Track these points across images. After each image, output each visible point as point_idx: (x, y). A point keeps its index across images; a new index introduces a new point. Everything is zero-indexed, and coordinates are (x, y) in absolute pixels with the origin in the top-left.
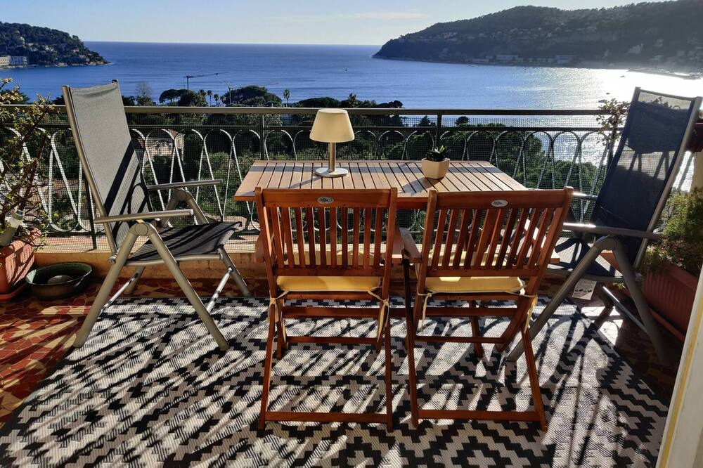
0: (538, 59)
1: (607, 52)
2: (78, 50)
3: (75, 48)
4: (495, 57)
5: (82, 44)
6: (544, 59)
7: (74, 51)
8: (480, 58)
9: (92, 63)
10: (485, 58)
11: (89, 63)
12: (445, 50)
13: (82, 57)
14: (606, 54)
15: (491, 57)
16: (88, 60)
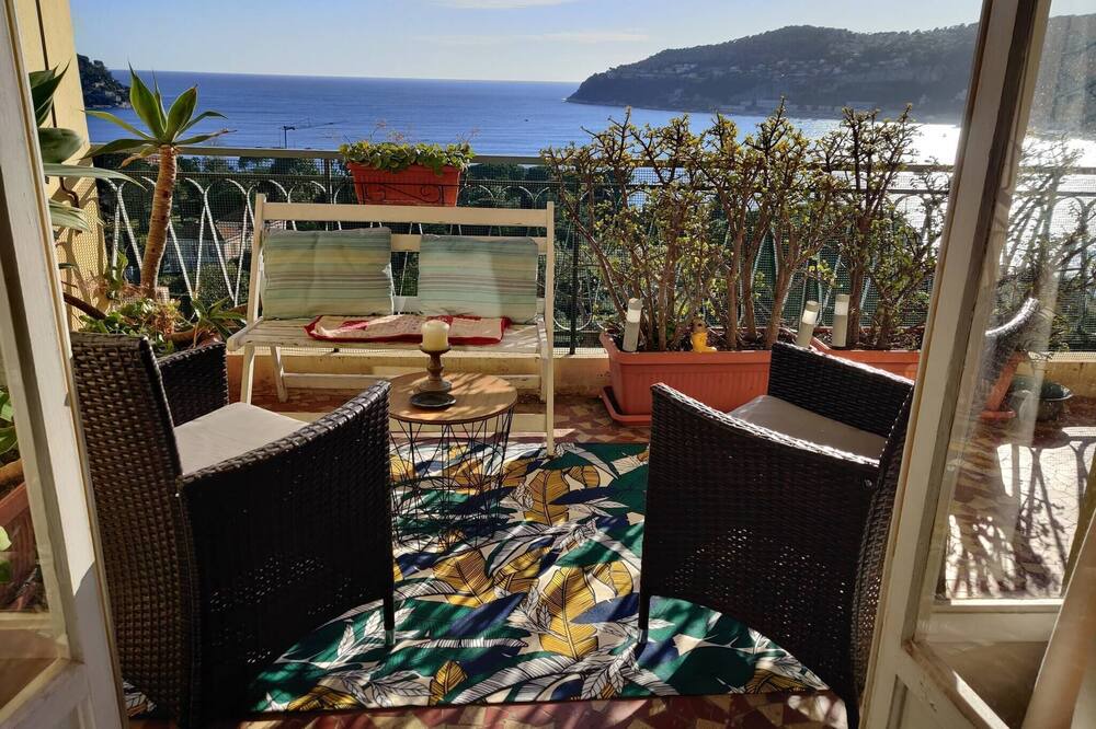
0: (820, 107)
1: (924, 97)
2: (102, 84)
3: (99, 81)
4: (754, 104)
5: (109, 73)
6: (829, 108)
7: (97, 85)
8: (732, 104)
9: (124, 104)
10: (738, 104)
11: (120, 103)
12: (678, 91)
13: (109, 94)
14: (922, 100)
15: (749, 103)
16: (118, 99)
